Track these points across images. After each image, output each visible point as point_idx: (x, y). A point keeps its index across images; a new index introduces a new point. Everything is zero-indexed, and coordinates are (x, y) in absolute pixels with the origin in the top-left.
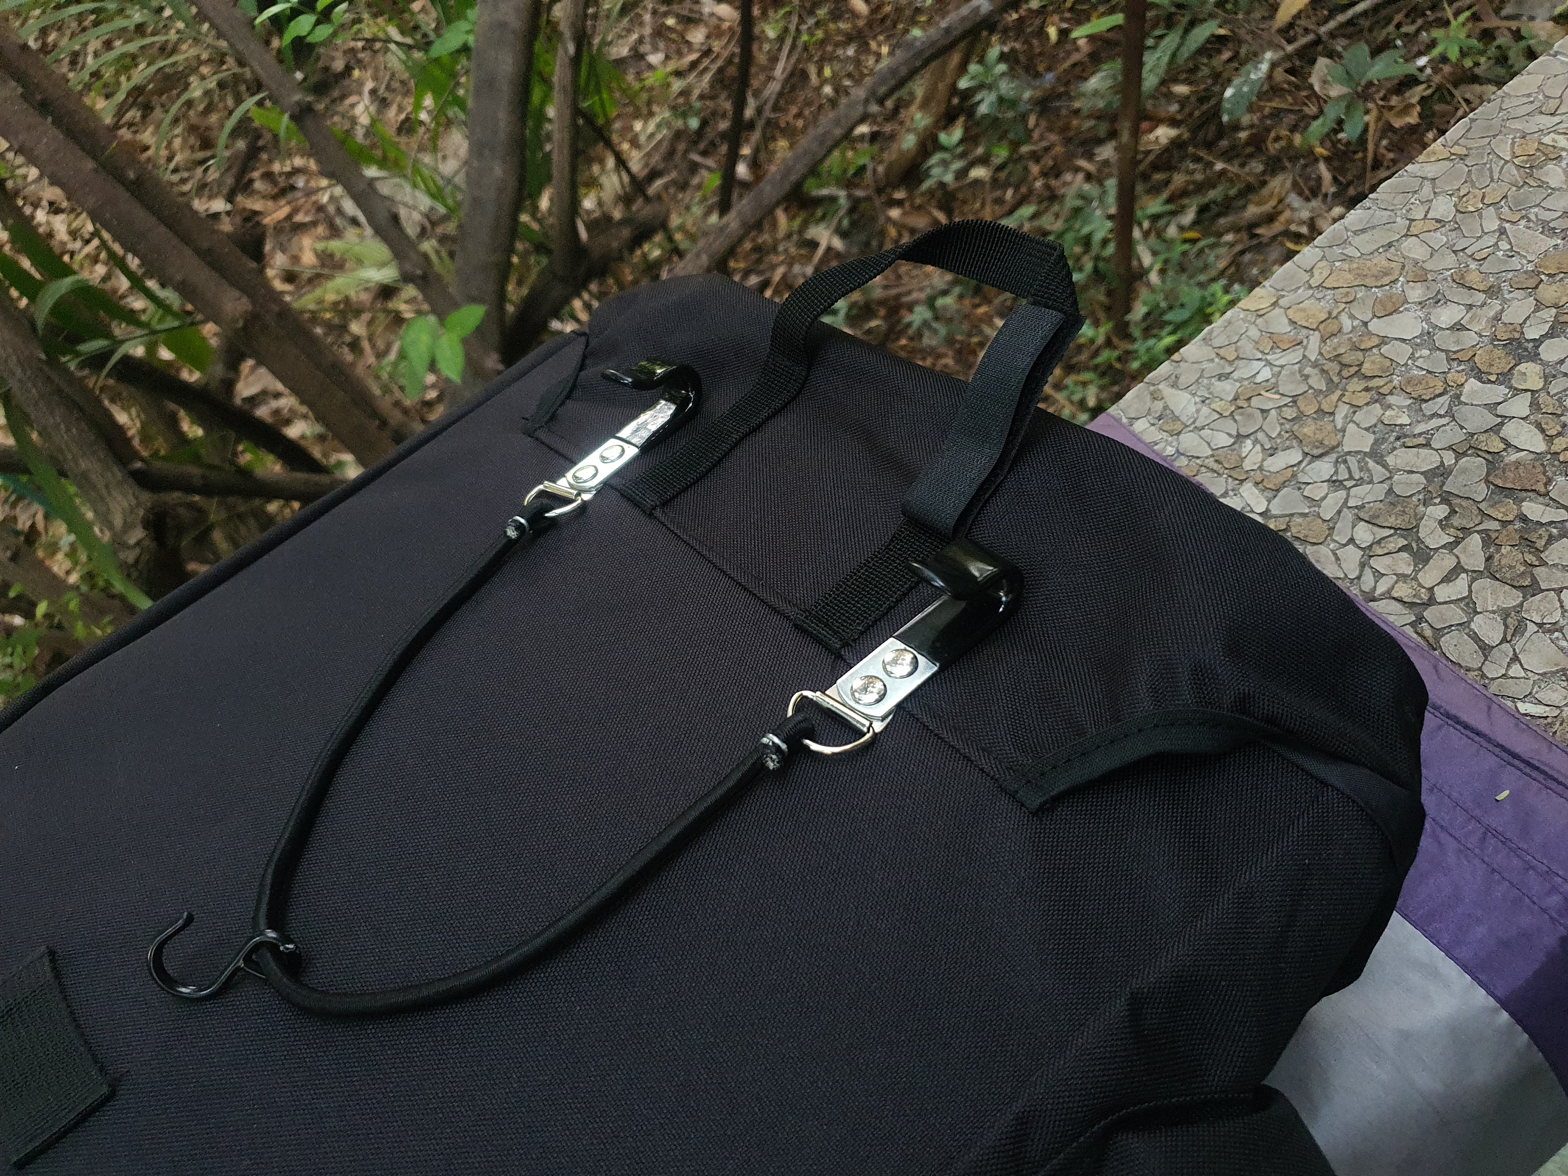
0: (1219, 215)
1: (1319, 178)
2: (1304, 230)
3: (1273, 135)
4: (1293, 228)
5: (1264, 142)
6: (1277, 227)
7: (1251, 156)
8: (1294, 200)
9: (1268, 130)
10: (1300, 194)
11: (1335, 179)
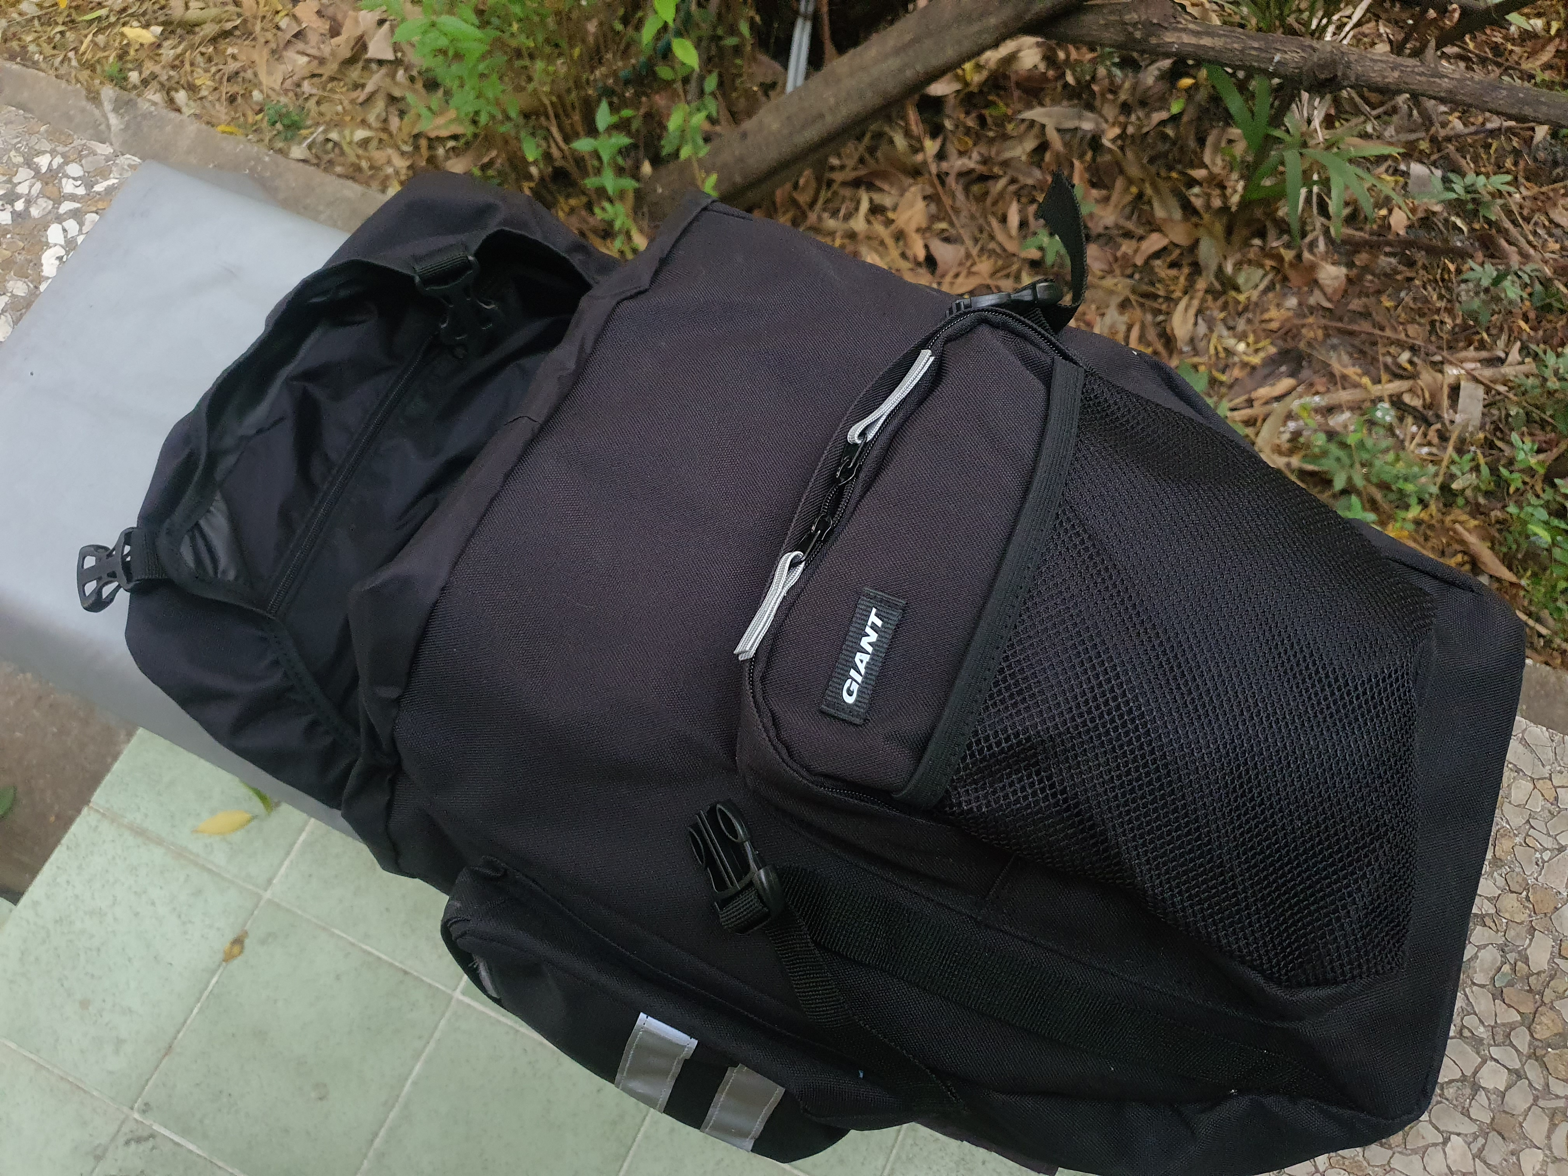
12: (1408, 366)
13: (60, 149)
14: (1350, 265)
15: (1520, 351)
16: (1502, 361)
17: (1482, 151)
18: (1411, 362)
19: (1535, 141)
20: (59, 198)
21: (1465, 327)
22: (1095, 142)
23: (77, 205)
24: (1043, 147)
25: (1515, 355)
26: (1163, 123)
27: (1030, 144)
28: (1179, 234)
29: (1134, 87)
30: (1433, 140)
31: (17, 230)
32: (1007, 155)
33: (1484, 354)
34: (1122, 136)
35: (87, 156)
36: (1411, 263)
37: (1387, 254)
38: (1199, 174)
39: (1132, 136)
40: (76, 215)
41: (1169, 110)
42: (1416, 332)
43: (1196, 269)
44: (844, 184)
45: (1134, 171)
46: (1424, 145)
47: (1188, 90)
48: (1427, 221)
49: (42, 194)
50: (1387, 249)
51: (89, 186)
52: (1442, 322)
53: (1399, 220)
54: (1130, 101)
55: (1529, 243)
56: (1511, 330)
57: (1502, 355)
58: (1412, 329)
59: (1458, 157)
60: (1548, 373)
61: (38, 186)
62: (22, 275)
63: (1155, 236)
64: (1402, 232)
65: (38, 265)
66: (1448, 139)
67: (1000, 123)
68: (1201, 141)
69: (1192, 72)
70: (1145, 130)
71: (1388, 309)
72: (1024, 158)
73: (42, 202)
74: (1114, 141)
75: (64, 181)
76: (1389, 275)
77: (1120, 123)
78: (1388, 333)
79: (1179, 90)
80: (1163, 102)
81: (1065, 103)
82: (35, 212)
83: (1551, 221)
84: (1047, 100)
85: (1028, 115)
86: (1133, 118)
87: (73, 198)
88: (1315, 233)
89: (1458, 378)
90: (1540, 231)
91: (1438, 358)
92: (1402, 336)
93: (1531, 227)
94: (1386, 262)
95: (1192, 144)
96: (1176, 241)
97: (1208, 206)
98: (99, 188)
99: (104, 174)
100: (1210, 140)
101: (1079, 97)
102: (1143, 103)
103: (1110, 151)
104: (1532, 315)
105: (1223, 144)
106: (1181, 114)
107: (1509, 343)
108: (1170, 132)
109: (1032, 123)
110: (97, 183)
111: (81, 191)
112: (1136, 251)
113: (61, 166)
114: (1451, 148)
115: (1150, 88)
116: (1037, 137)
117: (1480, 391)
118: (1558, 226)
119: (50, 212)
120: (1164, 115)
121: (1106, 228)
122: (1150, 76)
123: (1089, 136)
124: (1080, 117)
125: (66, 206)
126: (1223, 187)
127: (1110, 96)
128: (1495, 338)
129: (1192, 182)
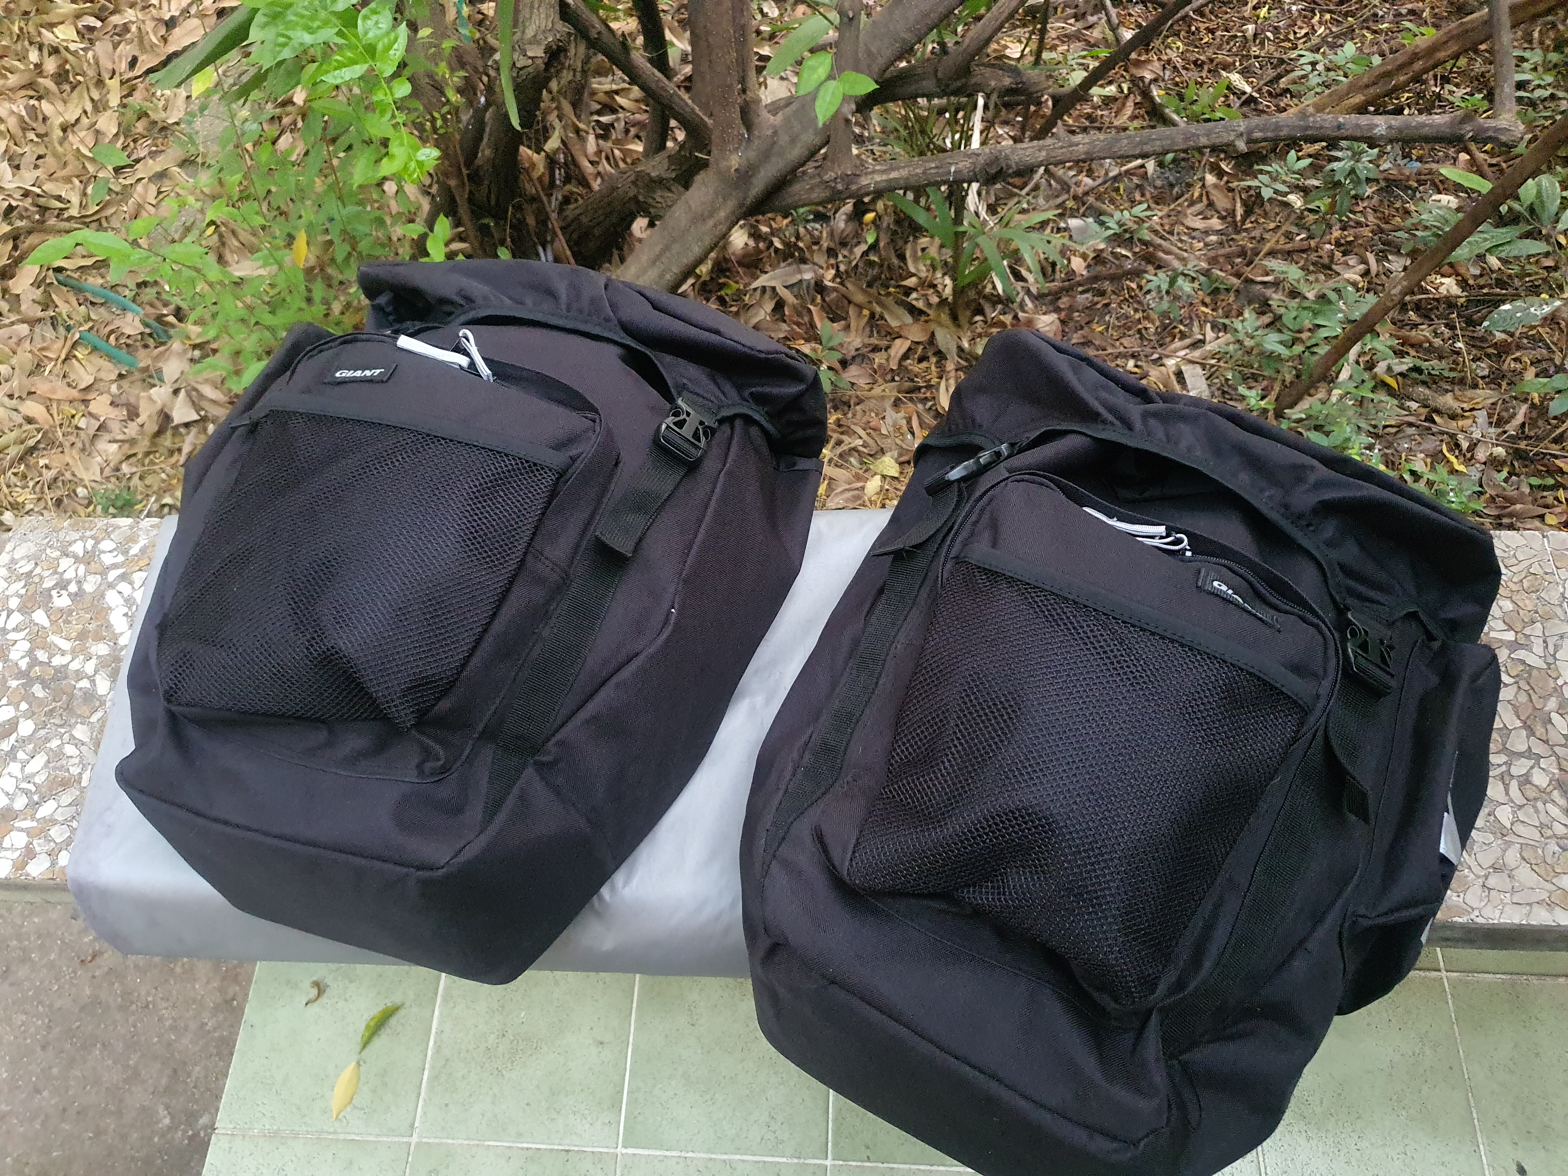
0: (1424, 383)
1: (1513, 416)
2: (1465, 445)
3: (1518, 354)
4: (1460, 437)
5: (1507, 353)
6: (1453, 426)
7: (1489, 356)
8: (1482, 416)
9: (1519, 347)
10: (1490, 416)
11: (1523, 425)
12: (1136, 370)
13: (88, 534)
14: (1057, 310)
15: (1212, 328)
16: (1202, 342)
17: (1114, 194)
18: (1136, 366)
19: (1149, 174)
20: (104, 571)
21: (1165, 327)
22: (819, 287)
23: (123, 570)
24: (779, 305)
25: (1210, 334)
26: (865, 254)
27: (769, 306)
28: (916, 333)
29: (831, 234)
30: (1075, 198)
31: (80, 606)
32: (754, 321)
33: (1188, 341)
34: (838, 274)
35: (113, 531)
36: (1102, 293)
37: (1082, 293)
38: (911, 282)
39: (846, 271)
40: (123, 577)
41: (866, 242)
42: (1130, 343)
43: (941, 356)
45: (859, 298)
46: (1070, 204)
47: (874, 222)
48: (1099, 258)
49: (88, 572)
50: (1080, 289)
51: (125, 552)
52: (1146, 329)
53: (1078, 264)
54: (832, 245)
55: (1180, 249)
56: (1198, 316)
57: (1201, 337)
58: (1126, 341)
59: (1098, 204)
60: (1241, 336)
61: (82, 568)
62: (98, 638)
63: (898, 342)
64: (1085, 273)
65: (109, 626)
66: (1086, 194)
67: (739, 296)
68: (902, 257)
69: (871, 207)
70: (854, 263)
71: (1101, 333)
72: (768, 318)
73: (91, 578)
74: (833, 280)
75: (102, 556)
76: (1090, 308)
77: (832, 265)
78: (1110, 351)
79: (867, 225)
80: (858, 238)
81: (782, 265)
82: (89, 587)
83: (1188, 228)
84: (768, 268)
85: (757, 283)
86: (840, 258)
87: (115, 566)
88: (1020, 296)
89: (1177, 365)
90: (1184, 238)
91: (1156, 356)
92: (1122, 349)
93: (1176, 237)
94: (1083, 299)
95: (895, 261)
96: (916, 340)
97: (929, 305)
98: (135, 550)
99: (132, 539)
100: (908, 254)
101: (792, 256)
102: (844, 244)
103: (835, 289)
104: (1208, 300)
105: (920, 253)
106: (877, 241)
107: (1201, 327)
108: (874, 258)
109: (764, 289)
110: (130, 548)
111: (121, 558)
112: (888, 359)
113: (94, 546)
114: (1091, 199)
115: (843, 231)
116: (771, 299)
117: (1198, 369)
118: (1194, 230)
119: (100, 584)
120: (864, 247)
121: (858, 350)
122: (840, 221)
123: (813, 282)
124: (800, 272)
125: (112, 575)
126: (934, 286)
127: (815, 248)
128: (1190, 326)
129: (908, 291)
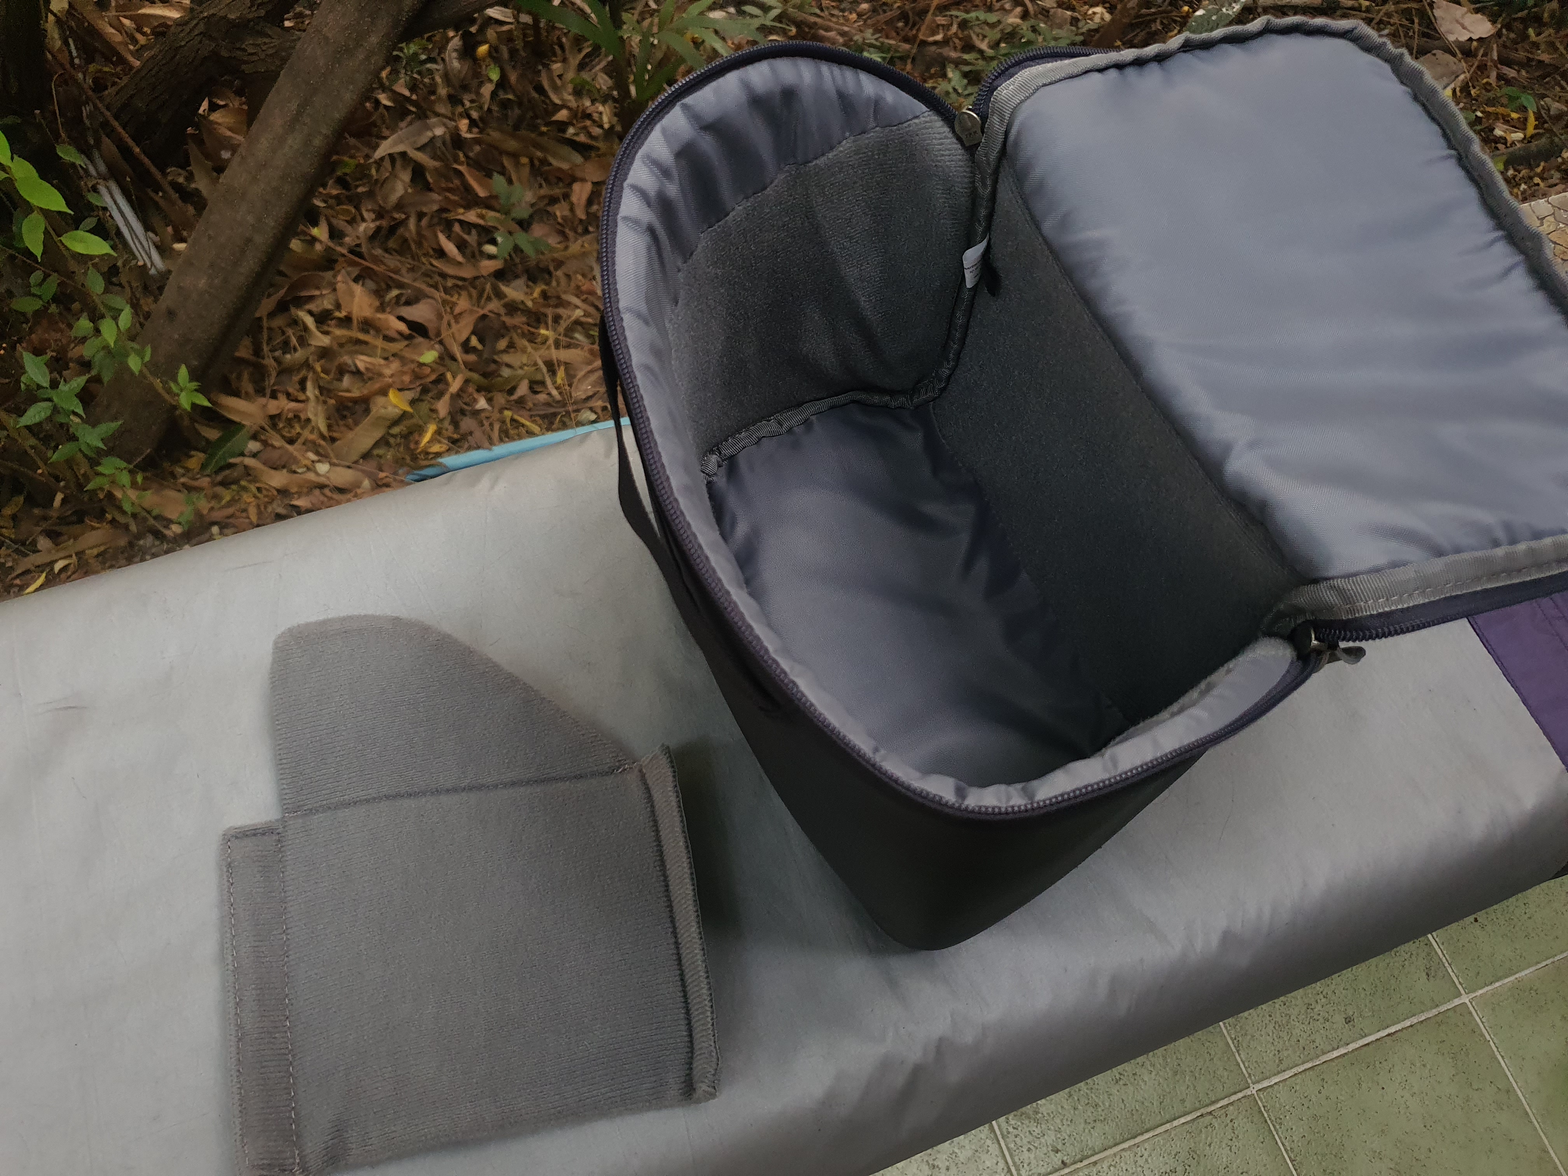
22: (457, 141)
24: (418, 172)
26: (494, 94)
27: (406, 176)
28: (594, 174)
29: (446, 76)
32: (394, 197)
34: (473, 123)
38: (561, 116)
39: (481, 118)
41: (490, 81)
44: (271, 315)
45: (512, 145)
47: (490, 53)
54: (452, 92)
63: (576, 187)
67: (362, 172)
68: (540, 89)
69: (479, 38)
70: (486, 107)
72: (410, 190)
74: (470, 131)
77: (462, 114)
79: (484, 60)
80: (480, 77)
81: (403, 124)
84: (386, 131)
85: (379, 153)
86: (468, 104)
95: (535, 95)
96: (595, 180)
97: (593, 137)
100: (546, 84)
101: (405, 113)
102: (465, 88)
103: (476, 141)
105: (558, 82)
106: (504, 77)
108: (508, 96)
109: (392, 157)
112: (572, 210)
115: (460, 72)
116: (404, 167)
120: (487, 90)
121: (532, 205)
122: (452, 61)
123: (448, 137)
124: (429, 128)
126: (589, 116)
129: (563, 126)
